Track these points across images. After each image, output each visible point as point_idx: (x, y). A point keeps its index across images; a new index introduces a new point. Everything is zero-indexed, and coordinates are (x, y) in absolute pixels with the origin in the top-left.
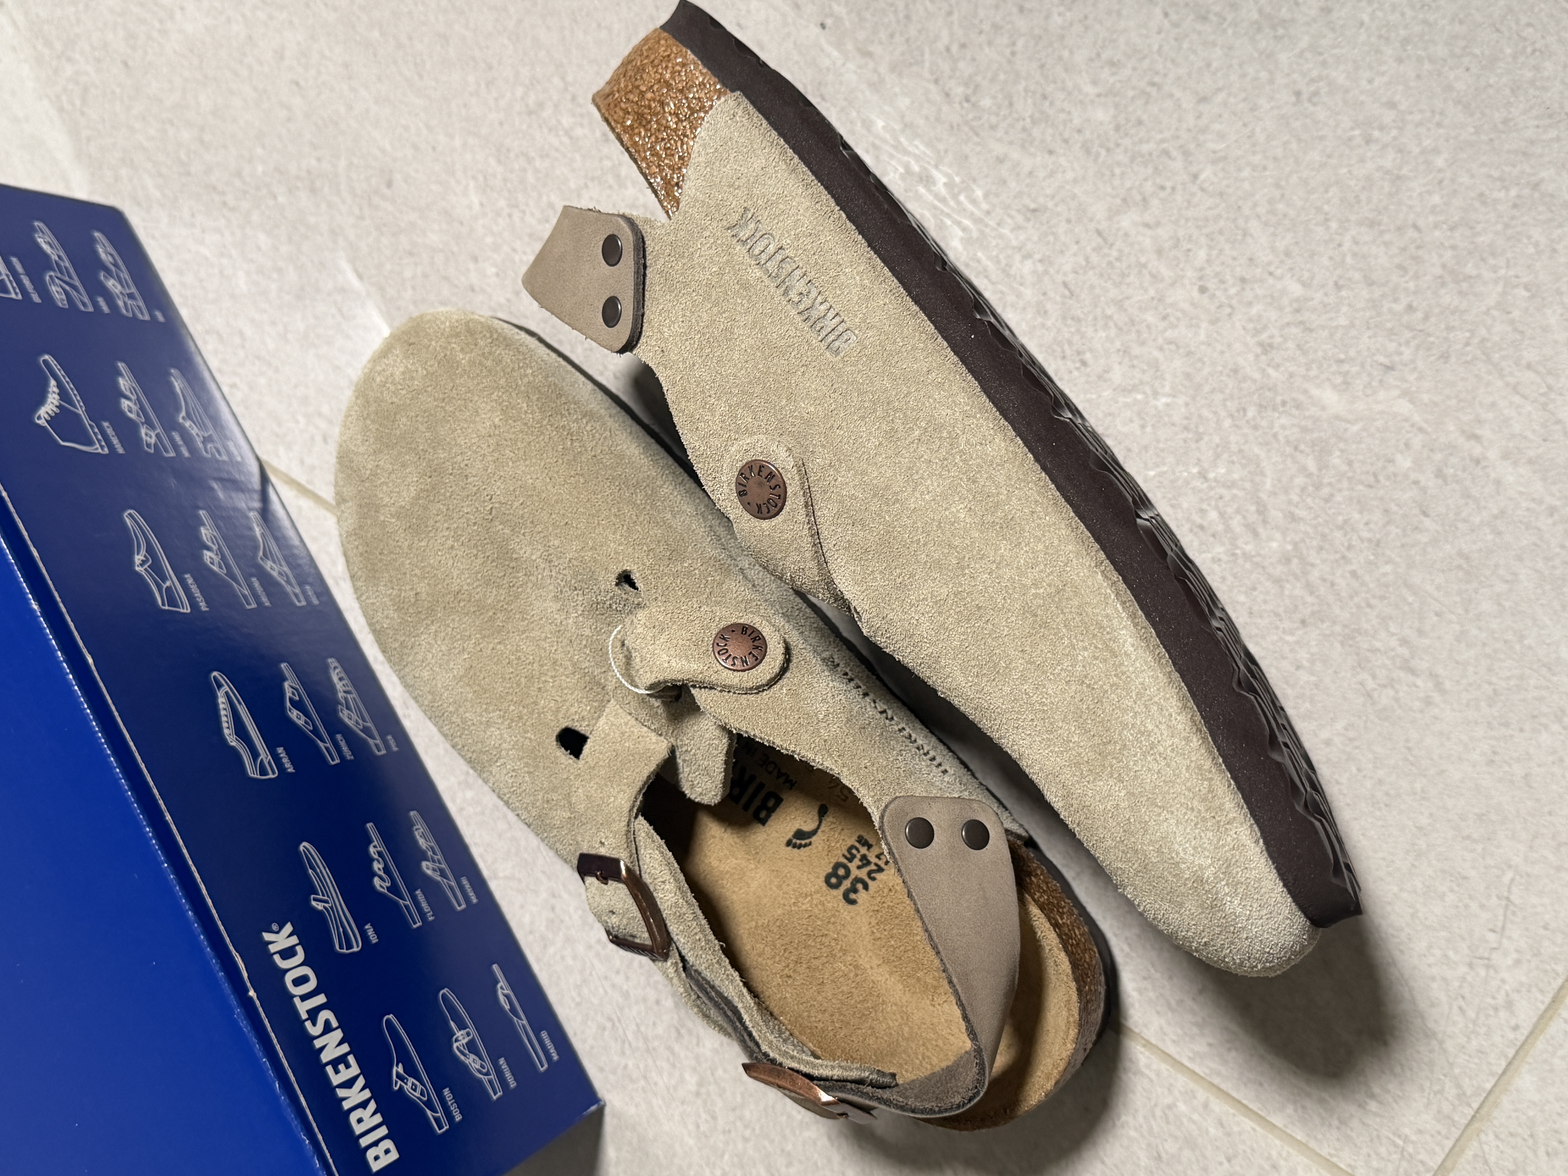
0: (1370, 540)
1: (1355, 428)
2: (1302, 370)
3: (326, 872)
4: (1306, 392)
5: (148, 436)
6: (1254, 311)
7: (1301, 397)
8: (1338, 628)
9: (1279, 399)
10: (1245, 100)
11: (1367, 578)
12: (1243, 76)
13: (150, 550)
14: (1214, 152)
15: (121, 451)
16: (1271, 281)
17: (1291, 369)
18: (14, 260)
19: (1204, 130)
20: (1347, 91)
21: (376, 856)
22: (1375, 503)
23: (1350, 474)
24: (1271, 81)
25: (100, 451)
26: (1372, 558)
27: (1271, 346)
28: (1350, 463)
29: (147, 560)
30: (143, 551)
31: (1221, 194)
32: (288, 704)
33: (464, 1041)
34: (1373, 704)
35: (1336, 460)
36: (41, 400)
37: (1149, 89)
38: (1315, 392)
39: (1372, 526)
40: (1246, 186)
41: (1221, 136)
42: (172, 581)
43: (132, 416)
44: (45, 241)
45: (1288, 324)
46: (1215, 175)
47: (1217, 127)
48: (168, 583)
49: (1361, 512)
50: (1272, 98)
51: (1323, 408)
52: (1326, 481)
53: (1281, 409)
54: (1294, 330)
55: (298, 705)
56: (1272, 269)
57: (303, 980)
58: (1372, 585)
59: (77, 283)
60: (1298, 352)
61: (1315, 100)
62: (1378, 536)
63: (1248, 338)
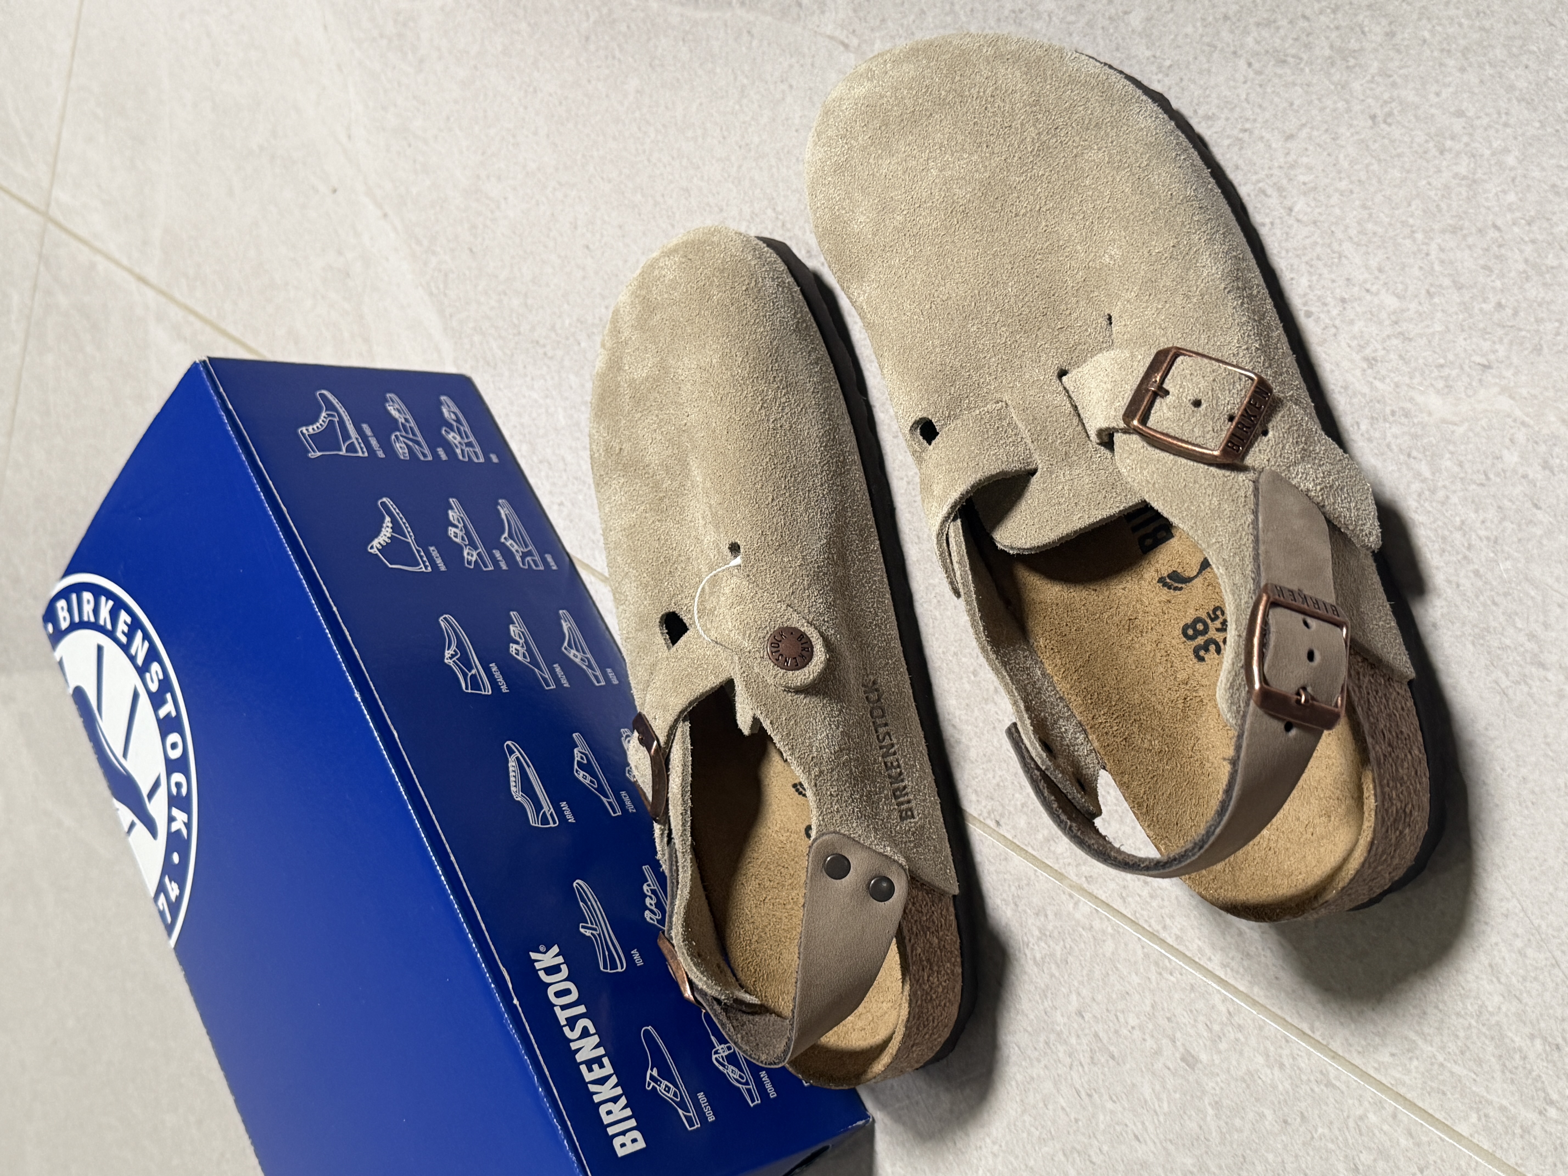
0: (1488, 539)
1: (1460, 430)
2: (1407, 380)
3: (597, 905)
4: (1411, 400)
5: (470, 556)
6: (1356, 329)
7: (1408, 405)
8: (1468, 629)
9: (1388, 410)
10: (1327, 130)
11: (1489, 575)
12: (1322, 109)
13: (460, 645)
14: (1304, 184)
15: (443, 568)
16: (1368, 297)
17: (1396, 380)
18: (365, 426)
19: (1292, 167)
20: (1417, 107)
21: (649, 894)
22: (1488, 501)
23: (1462, 475)
24: (1348, 110)
25: (424, 569)
26: (1492, 555)
27: (1374, 359)
28: (1461, 465)
29: (456, 654)
30: (454, 647)
31: (1315, 223)
32: (576, 766)
33: (724, 1055)
34: (1510, 701)
35: (1447, 463)
36: (377, 533)
37: (1241, 135)
38: (1420, 399)
39: (1488, 524)
40: (1337, 211)
41: (1310, 169)
42: (478, 669)
43: (458, 540)
44: (395, 409)
45: (1389, 337)
46: (1308, 205)
47: (1305, 160)
48: (474, 671)
49: (1476, 511)
50: (1351, 126)
51: (1430, 414)
52: (1440, 484)
53: (1391, 419)
54: (1395, 342)
55: (586, 768)
56: (1368, 286)
57: (567, 992)
58: (1494, 583)
59: (420, 438)
60: (1401, 362)
61: (1389, 120)
62: (1495, 533)
63: (1354, 354)
